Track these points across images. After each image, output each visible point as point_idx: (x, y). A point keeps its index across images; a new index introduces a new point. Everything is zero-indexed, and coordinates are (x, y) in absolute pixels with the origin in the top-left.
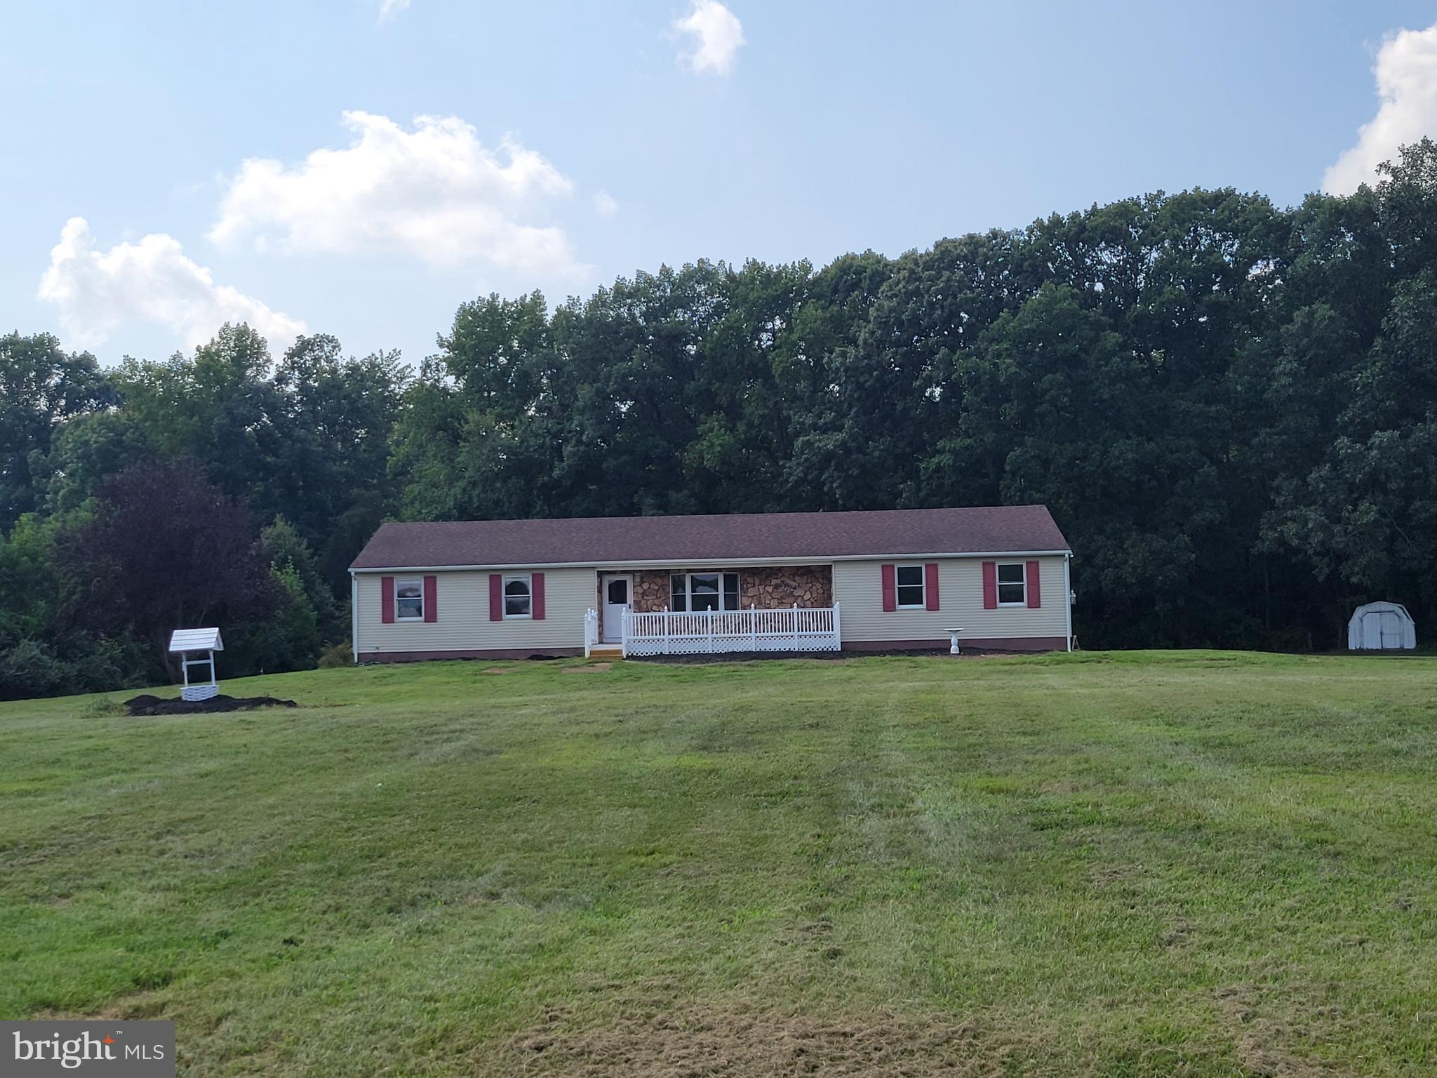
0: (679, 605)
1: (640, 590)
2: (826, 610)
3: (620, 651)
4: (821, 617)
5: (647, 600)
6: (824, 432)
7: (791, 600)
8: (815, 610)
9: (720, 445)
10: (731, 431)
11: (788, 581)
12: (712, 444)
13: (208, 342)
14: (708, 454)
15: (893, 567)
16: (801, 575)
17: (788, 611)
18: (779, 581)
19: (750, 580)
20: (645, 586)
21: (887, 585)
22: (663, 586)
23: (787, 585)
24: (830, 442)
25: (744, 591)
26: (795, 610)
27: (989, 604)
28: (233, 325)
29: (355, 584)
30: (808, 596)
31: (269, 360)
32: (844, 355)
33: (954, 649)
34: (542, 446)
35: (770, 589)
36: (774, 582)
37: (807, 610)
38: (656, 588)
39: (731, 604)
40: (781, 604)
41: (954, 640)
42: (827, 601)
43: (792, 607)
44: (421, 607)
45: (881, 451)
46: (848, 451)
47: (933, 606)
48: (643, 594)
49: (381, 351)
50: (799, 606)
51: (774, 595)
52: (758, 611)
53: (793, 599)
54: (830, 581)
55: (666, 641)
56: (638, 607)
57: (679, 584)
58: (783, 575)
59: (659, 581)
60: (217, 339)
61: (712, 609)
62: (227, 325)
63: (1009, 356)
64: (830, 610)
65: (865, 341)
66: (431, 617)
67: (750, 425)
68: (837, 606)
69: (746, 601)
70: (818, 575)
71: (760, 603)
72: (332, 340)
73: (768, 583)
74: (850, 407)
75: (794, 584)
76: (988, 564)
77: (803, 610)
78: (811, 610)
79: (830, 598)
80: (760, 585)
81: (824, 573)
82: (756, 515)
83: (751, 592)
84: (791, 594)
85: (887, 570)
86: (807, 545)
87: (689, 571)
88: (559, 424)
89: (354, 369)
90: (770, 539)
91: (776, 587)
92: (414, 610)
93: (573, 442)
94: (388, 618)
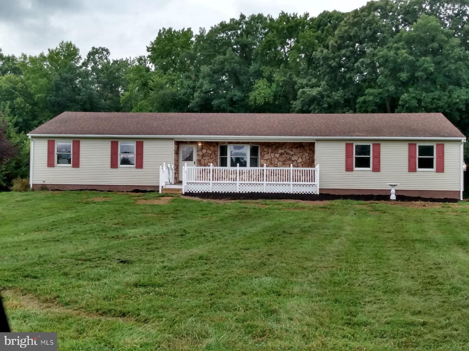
0: (223, 163)
1: (201, 153)
2: (311, 169)
3: (181, 189)
4: (307, 173)
5: (205, 160)
6: (312, 87)
7: (290, 162)
8: (304, 169)
9: (264, 93)
10: (270, 88)
11: (289, 151)
12: (260, 93)
13: (55, 48)
14: (258, 97)
15: (352, 144)
16: (297, 148)
17: (287, 169)
18: (283, 151)
19: (266, 150)
20: (204, 151)
21: (348, 155)
22: (215, 152)
23: (287, 154)
24: (314, 92)
25: (263, 156)
26: (292, 168)
27: (412, 169)
28: (65, 42)
29: (32, 143)
30: (300, 160)
31: (80, 57)
32: (322, 52)
33: (393, 197)
34: (186, 93)
35: (277, 155)
36: (280, 151)
37: (299, 169)
38: (210, 152)
39: (254, 163)
40: (284, 164)
41: (393, 191)
42: (311, 163)
43: (290, 167)
44: (70, 159)
45: (338, 97)
46: (322, 97)
47: (377, 169)
48: (203, 156)
49: (130, 57)
50: (294, 166)
51: (280, 159)
52: (268, 168)
53: (291, 162)
54: (313, 152)
55: (211, 184)
56: (200, 163)
57: (224, 151)
58: (286, 148)
59: (212, 148)
60: (59, 47)
61: (240, 166)
62: (63, 42)
63: (404, 49)
64: (313, 169)
65: (333, 46)
66: (76, 165)
67: (278, 85)
68: (317, 167)
69: (262, 162)
70: (307, 148)
71: (271, 163)
72: (107, 51)
73: (276, 152)
74: (325, 76)
75: (291, 153)
76: (412, 144)
77: (296, 169)
78: (301, 169)
79: (313, 161)
80: (272, 152)
81: (310, 147)
82: (273, 114)
83: (267, 157)
84: (290, 159)
85: (349, 146)
86: (301, 130)
87: (230, 143)
88: (194, 83)
89: (115, 62)
90: (279, 126)
91: (281, 154)
92: (67, 160)
93: (199, 92)
94: (50, 164)
